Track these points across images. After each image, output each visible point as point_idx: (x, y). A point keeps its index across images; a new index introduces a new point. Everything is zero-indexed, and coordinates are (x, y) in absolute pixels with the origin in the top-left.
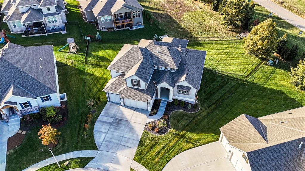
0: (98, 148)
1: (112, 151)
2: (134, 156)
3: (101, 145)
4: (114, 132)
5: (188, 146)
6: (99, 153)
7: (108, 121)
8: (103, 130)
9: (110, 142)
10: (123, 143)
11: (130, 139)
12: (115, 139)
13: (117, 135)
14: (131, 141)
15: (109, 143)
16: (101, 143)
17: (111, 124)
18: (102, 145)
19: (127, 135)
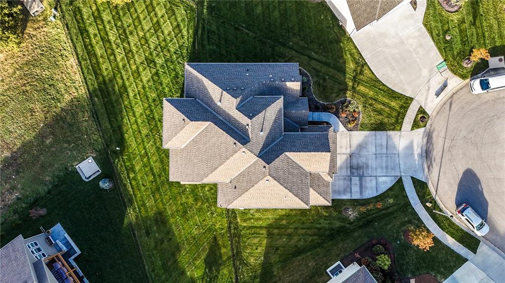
0: (399, 178)
1: (397, 159)
2: (396, 132)
3: (395, 176)
4: (372, 168)
5: (366, 71)
6: (405, 173)
7: (358, 183)
8: (374, 182)
9: (387, 167)
10: (384, 151)
11: (376, 144)
12: (382, 162)
13: (376, 162)
14: (379, 142)
15: (389, 168)
16: (392, 177)
17: (361, 177)
18: (393, 174)
19: (372, 149)
